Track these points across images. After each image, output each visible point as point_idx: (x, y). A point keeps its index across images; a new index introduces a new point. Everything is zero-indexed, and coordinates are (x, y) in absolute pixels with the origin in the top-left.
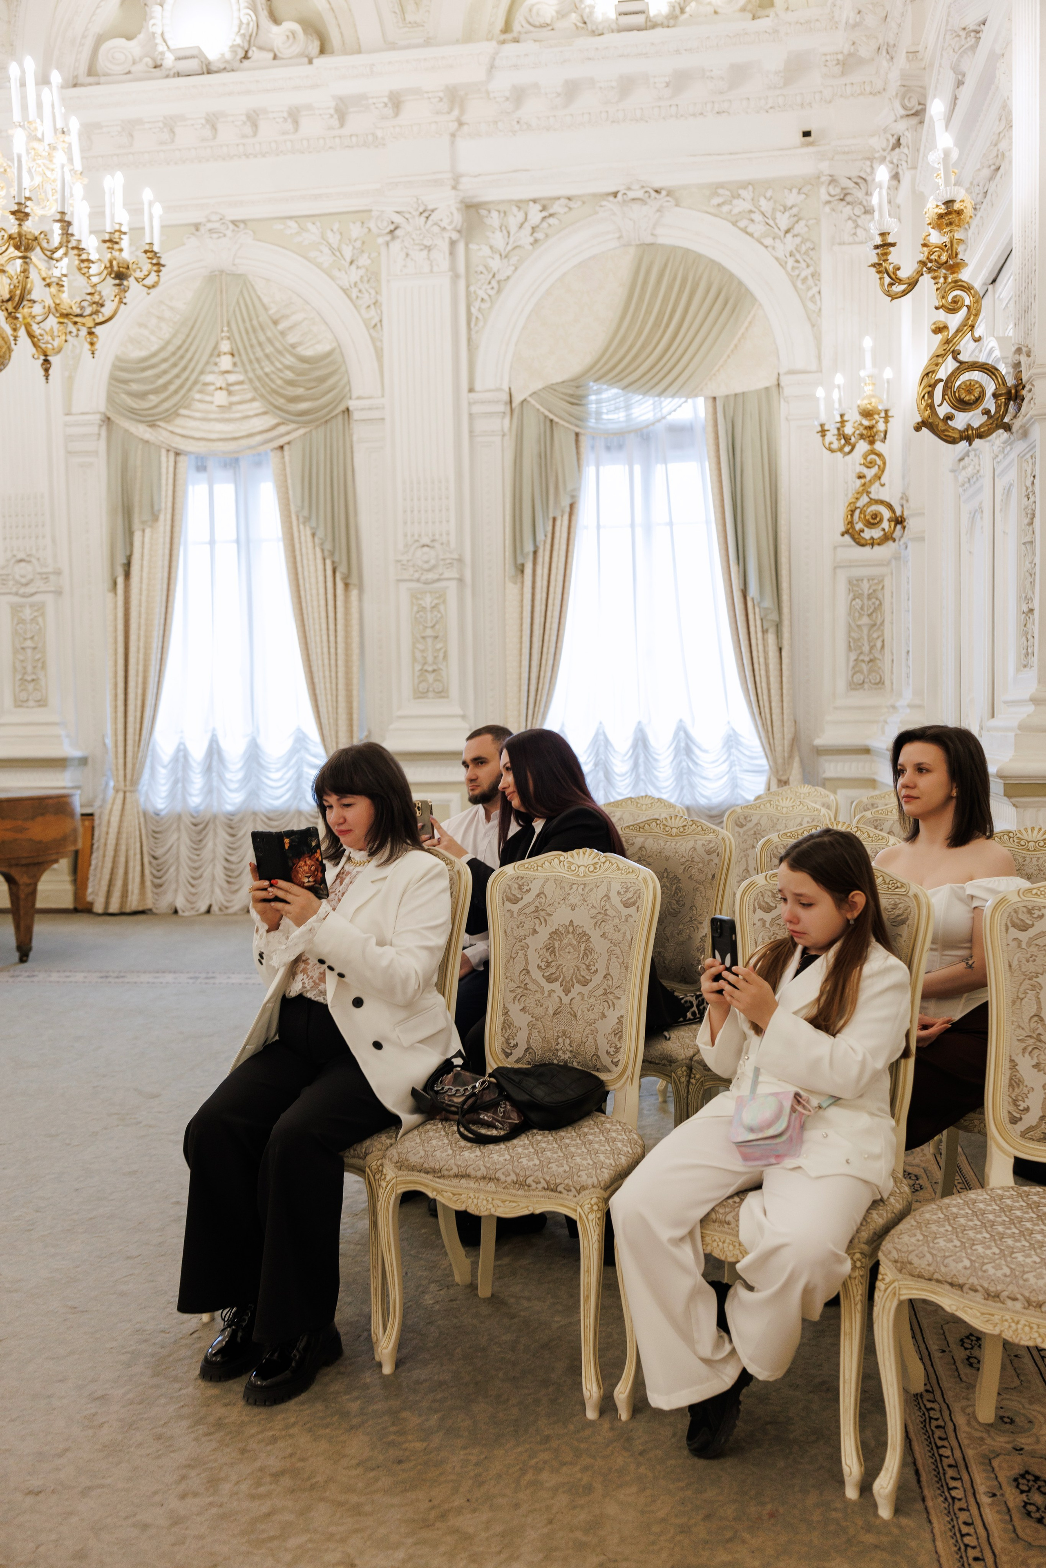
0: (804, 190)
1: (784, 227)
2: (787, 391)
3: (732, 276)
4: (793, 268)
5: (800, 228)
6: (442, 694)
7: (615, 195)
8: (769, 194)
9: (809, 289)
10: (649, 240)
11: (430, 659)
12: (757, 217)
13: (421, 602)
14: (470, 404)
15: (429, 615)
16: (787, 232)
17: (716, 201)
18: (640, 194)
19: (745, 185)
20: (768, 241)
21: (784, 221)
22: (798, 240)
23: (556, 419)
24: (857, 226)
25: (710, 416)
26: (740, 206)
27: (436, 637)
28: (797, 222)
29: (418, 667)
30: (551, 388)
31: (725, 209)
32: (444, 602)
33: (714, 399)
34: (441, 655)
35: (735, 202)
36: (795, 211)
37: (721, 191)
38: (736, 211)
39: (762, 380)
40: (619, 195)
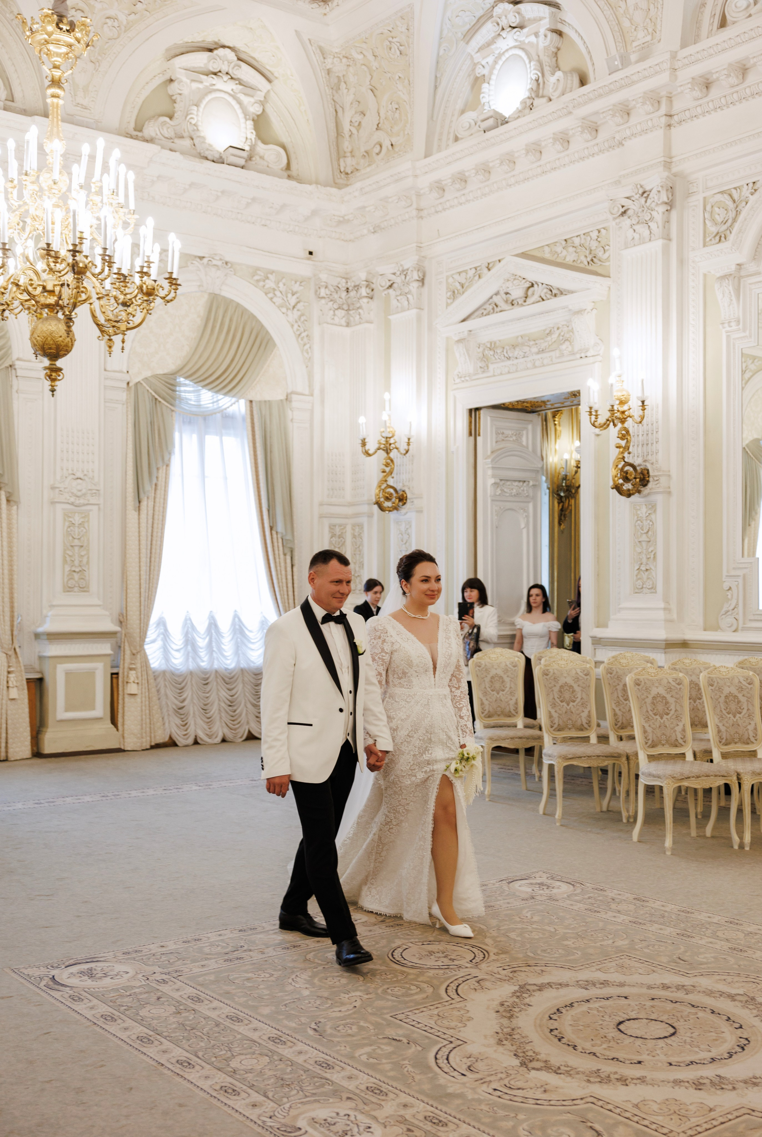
0: (303, 284)
1: (293, 304)
2: (294, 404)
3: (262, 326)
4: (298, 330)
5: (300, 306)
6: (84, 589)
7: (201, 258)
8: (284, 281)
9: (305, 345)
10: (217, 292)
11: (77, 563)
12: (278, 293)
13: (71, 519)
14: (105, 379)
15: (76, 529)
16: (294, 307)
17: (257, 278)
18: (219, 263)
19: (272, 272)
20: (284, 310)
21: (293, 300)
22: (299, 313)
23: (160, 399)
24: (334, 315)
25: (249, 412)
26: (270, 284)
27: (82, 546)
28: (298, 302)
29: (67, 568)
30: (156, 376)
31: (261, 284)
32: (88, 521)
33: (251, 402)
34: (85, 560)
35: (267, 281)
36: (298, 295)
37: (259, 272)
38: (267, 286)
39: (278, 395)
40: (205, 261)
